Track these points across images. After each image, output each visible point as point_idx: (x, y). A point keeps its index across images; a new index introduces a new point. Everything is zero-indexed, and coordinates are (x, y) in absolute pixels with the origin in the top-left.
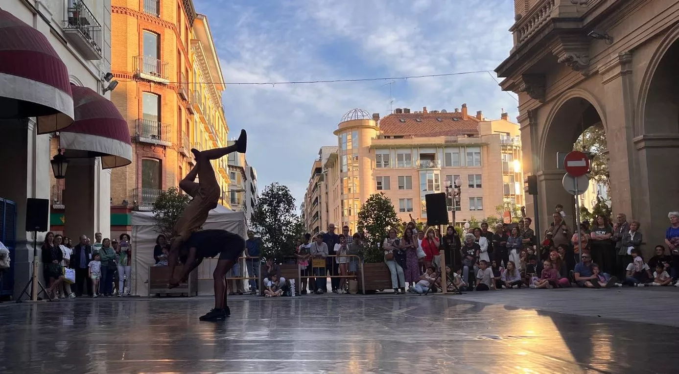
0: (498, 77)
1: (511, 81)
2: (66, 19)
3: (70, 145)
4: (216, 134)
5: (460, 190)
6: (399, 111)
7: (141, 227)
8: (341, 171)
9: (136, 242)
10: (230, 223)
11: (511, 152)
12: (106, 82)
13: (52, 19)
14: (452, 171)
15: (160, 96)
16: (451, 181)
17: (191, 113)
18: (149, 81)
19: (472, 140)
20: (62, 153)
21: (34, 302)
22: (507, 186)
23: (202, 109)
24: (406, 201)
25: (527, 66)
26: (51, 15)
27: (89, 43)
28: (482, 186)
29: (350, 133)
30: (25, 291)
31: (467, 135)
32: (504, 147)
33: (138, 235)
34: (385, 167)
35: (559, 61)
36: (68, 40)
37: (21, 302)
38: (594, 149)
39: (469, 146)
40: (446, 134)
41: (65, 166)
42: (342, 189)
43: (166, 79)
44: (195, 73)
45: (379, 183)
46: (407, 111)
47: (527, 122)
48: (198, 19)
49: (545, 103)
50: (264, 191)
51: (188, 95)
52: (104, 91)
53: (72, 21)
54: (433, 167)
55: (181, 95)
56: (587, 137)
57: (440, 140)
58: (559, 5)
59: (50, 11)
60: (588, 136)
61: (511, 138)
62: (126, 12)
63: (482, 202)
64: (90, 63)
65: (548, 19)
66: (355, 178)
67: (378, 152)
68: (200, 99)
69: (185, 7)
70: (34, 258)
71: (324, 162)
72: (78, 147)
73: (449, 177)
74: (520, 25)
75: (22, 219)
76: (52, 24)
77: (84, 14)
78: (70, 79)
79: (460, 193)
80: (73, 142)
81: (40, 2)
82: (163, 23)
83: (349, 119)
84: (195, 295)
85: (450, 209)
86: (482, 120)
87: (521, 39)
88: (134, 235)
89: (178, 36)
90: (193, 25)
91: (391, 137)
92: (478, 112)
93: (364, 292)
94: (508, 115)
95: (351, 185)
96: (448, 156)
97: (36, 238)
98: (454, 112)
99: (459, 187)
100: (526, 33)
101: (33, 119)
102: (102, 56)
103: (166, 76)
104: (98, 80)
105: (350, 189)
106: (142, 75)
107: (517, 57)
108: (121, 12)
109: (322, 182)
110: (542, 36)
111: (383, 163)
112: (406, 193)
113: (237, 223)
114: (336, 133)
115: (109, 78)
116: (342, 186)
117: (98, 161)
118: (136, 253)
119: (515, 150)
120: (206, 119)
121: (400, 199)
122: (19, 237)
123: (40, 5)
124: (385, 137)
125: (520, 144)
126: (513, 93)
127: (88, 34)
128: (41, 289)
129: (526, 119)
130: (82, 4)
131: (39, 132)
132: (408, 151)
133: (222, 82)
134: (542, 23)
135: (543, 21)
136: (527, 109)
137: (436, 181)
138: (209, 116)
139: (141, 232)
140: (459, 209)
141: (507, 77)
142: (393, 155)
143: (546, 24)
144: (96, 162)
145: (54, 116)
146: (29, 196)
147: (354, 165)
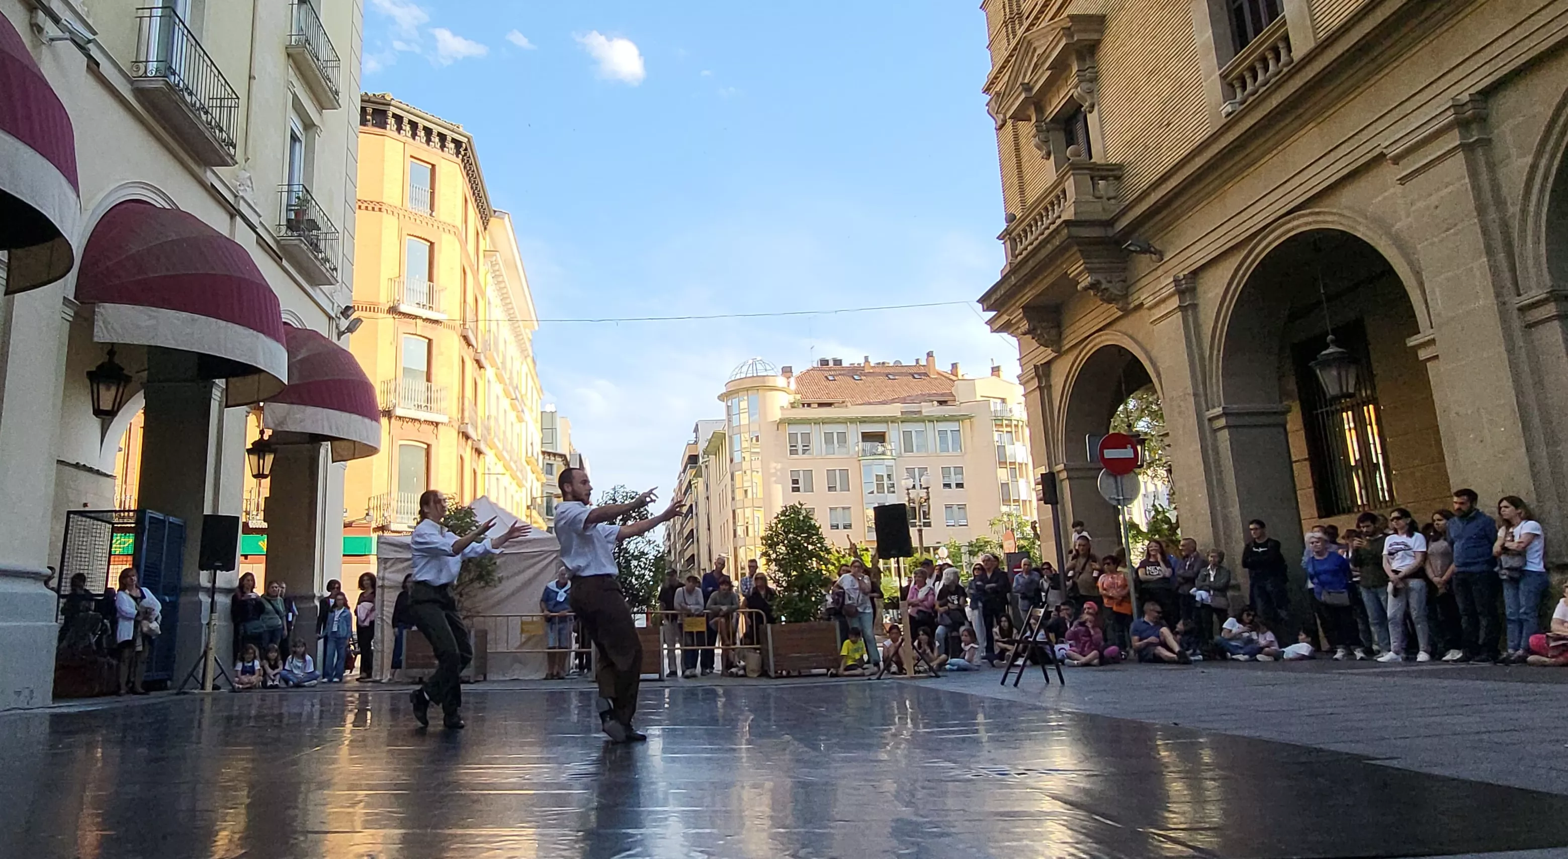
0: (984, 310)
1: (1005, 318)
2: (283, 222)
3: (281, 423)
4: (523, 401)
5: (928, 493)
6: (824, 362)
7: (392, 561)
8: (732, 461)
9: (382, 587)
10: (541, 555)
11: (1009, 429)
12: (343, 319)
13: (261, 222)
14: (914, 460)
15: (430, 340)
16: (914, 478)
17: (481, 367)
18: (416, 317)
19: (945, 410)
20: (266, 437)
21: (207, 694)
22: (1005, 485)
23: (499, 361)
24: (840, 511)
25: (1028, 295)
26: (260, 216)
27: (316, 257)
28: (965, 485)
29: (746, 398)
30: (191, 674)
31: (938, 402)
32: (998, 421)
33: (387, 575)
34: (804, 453)
35: (1079, 287)
36: (284, 254)
37: (185, 693)
38: (1141, 426)
39: (940, 420)
40: (903, 401)
41: (269, 459)
42: (733, 491)
43: (443, 313)
44: (489, 303)
45: (795, 482)
46: (838, 362)
47: (1035, 383)
48: (496, 217)
49: (1060, 354)
50: (600, 500)
51: (476, 339)
52: (340, 334)
53: (290, 225)
54: (883, 453)
55: (466, 338)
56: (1131, 407)
57: (895, 410)
58: (1073, 200)
59: (257, 210)
60: (1132, 404)
61: (1009, 407)
62: (380, 210)
63: (965, 513)
64: (318, 291)
65: (1058, 222)
66: (755, 473)
67: (794, 429)
68: (496, 344)
69: (476, 200)
70: (211, 617)
71: (702, 446)
72: (293, 428)
73: (910, 471)
74: (1012, 231)
75: (193, 551)
76: (260, 230)
77: (313, 214)
78: (283, 316)
79: (928, 499)
80: (285, 418)
81: (242, 198)
82: (440, 225)
83: (743, 376)
84: (482, 679)
85: (914, 525)
86: (960, 377)
87: (1017, 252)
88: (381, 575)
89: (464, 243)
90: (488, 227)
91: (812, 406)
92: (953, 365)
93: (772, 674)
94: (1002, 369)
95: (749, 484)
96: (907, 435)
97: (214, 582)
98: (914, 364)
99: (927, 488)
100: (1025, 243)
101: (221, 382)
102: (339, 279)
103: (442, 308)
104: (330, 318)
105: (746, 491)
106: (403, 308)
107: (1013, 280)
108: (373, 209)
109: (699, 479)
110: (1050, 247)
111: (800, 448)
112: (839, 498)
113: (554, 556)
114: (721, 397)
115: (349, 313)
116: (733, 485)
117: (325, 449)
118: (383, 605)
119: (1016, 426)
120: (506, 376)
121: (831, 509)
122: (187, 580)
123: (242, 202)
124: (803, 405)
125: (1025, 417)
126: (1010, 336)
127: (316, 245)
128: (220, 671)
129: (1033, 378)
130: (309, 198)
131: (229, 403)
132: (841, 428)
133: (534, 318)
134: (1048, 228)
135: (1050, 224)
136: (1034, 362)
137: (889, 476)
138: (511, 373)
139: (393, 569)
140: (928, 525)
141: (998, 311)
142: (817, 435)
143: (1055, 230)
144: (322, 451)
145: (256, 377)
146: (208, 511)
147: (753, 450)
